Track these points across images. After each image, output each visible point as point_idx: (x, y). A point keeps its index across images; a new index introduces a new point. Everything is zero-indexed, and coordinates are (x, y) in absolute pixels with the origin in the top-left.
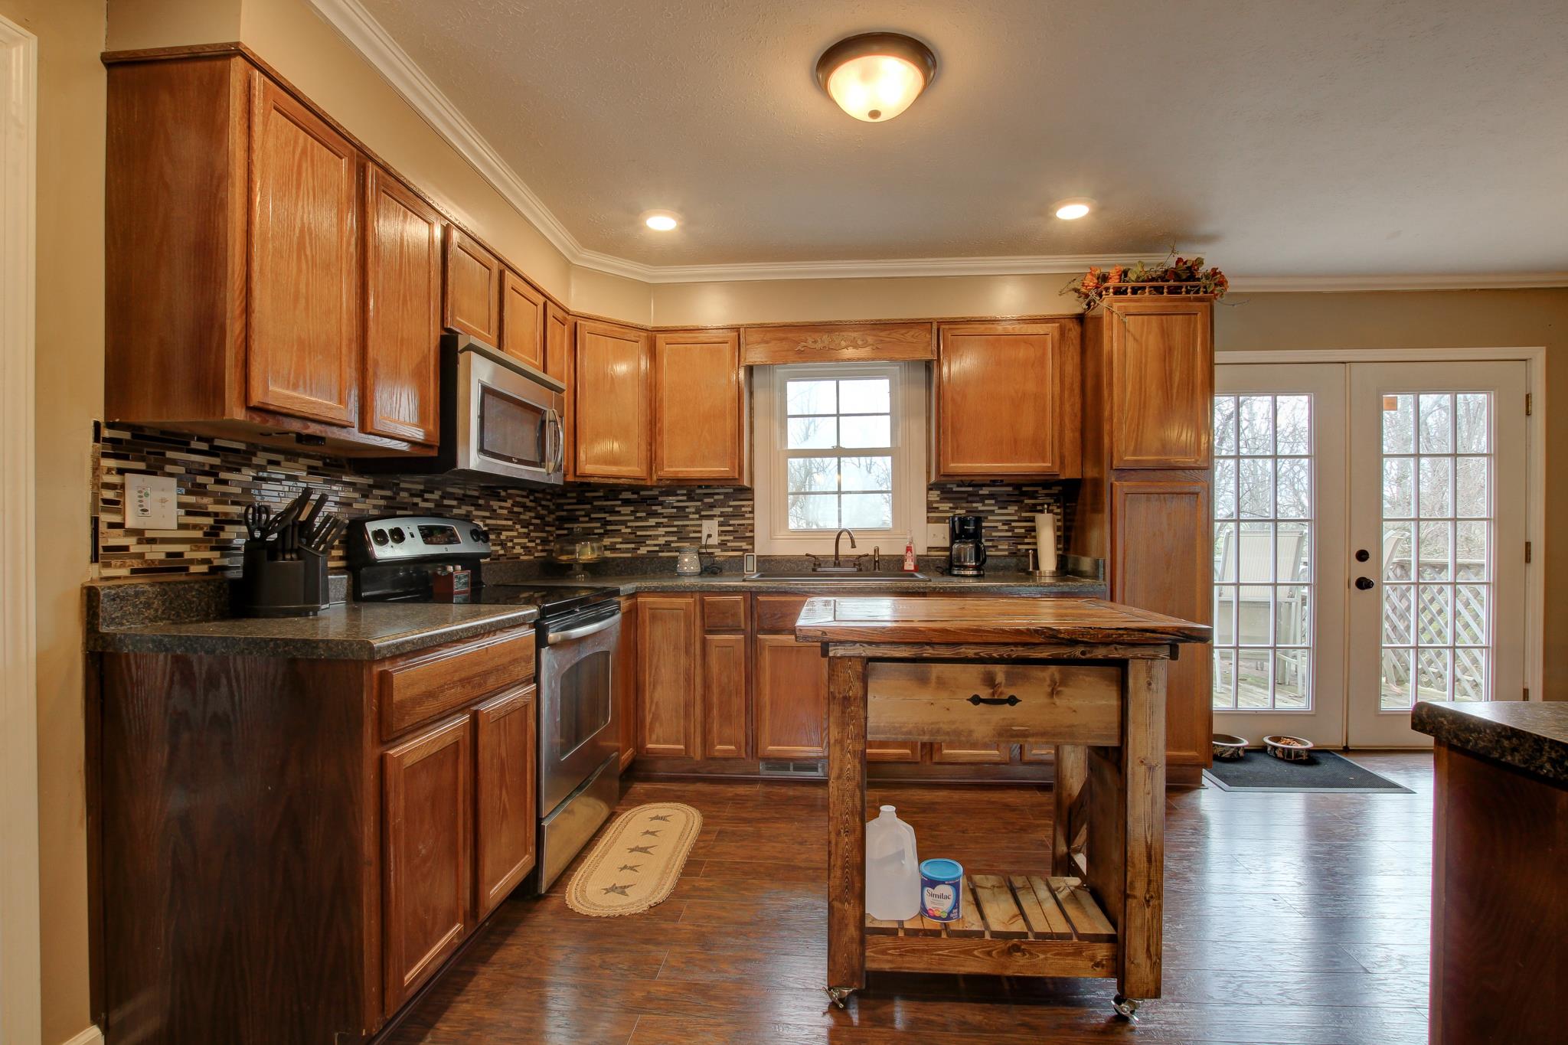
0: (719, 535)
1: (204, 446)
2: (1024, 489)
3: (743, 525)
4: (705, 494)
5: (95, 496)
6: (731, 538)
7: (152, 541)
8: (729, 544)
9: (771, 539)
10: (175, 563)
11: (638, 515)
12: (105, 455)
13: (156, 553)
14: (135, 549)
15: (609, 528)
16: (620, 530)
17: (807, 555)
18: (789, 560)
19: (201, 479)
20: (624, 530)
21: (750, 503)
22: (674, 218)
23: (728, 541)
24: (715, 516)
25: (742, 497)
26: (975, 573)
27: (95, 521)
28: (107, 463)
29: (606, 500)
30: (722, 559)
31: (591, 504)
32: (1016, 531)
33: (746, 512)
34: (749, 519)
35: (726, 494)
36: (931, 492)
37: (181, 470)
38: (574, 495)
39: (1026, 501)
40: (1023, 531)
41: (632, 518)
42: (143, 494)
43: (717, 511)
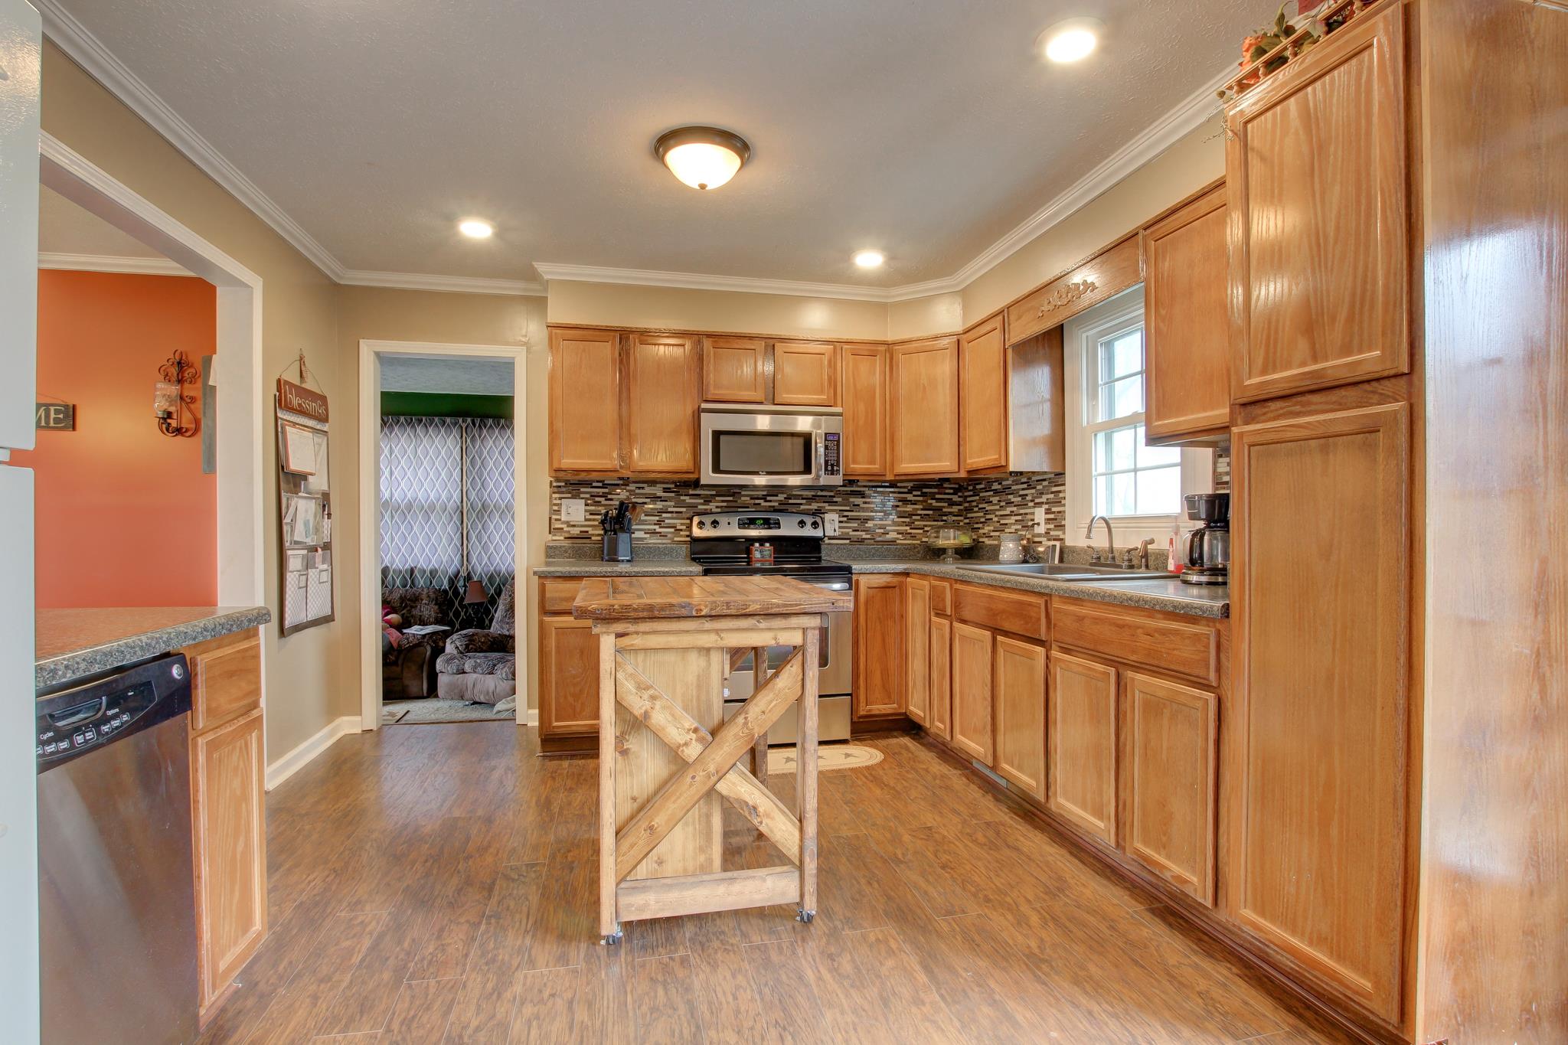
1: (600, 484)
3: (1061, 512)
4: (1037, 481)
5: (550, 509)
6: (1053, 526)
7: (574, 526)
8: (1051, 533)
10: (585, 535)
12: (554, 493)
13: (576, 531)
14: (566, 529)
17: (1089, 547)
19: (597, 499)
21: (1064, 488)
23: (1051, 529)
24: (1042, 503)
25: (1060, 482)
27: (550, 518)
28: (554, 496)
29: (985, 492)
33: (1062, 498)
34: (1064, 505)
35: (1049, 480)
37: (588, 496)
41: (999, 507)
42: (568, 507)
43: (1044, 498)
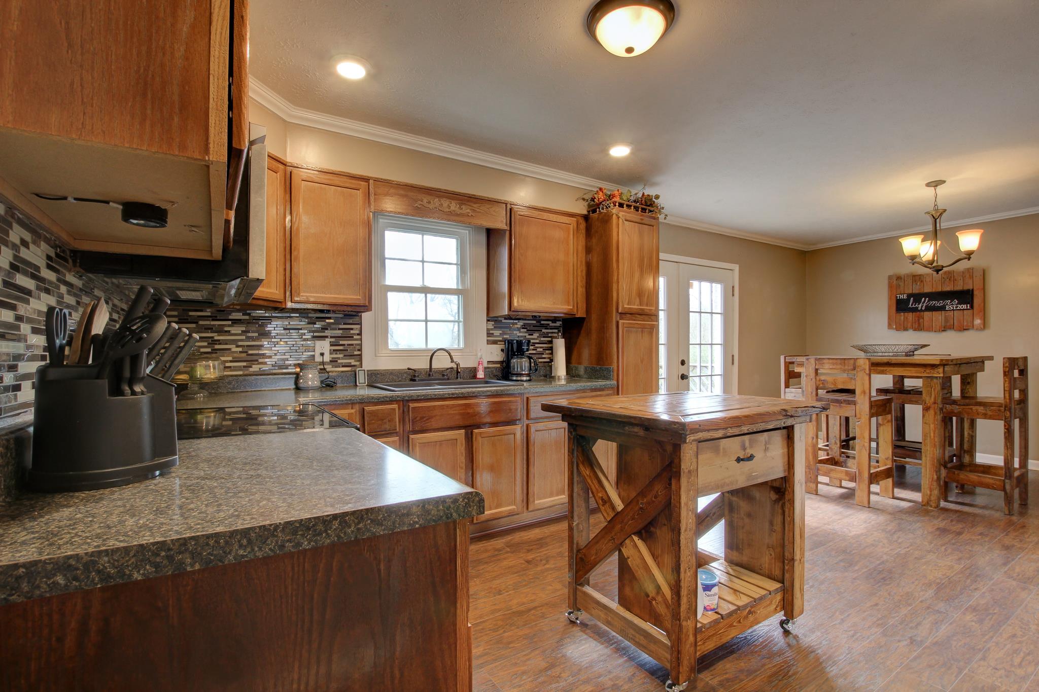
0: (331, 354)
2: (542, 322)
3: (352, 345)
4: (317, 318)
6: (341, 356)
8: (339, 361)
9: (376, 356)
11: (250, 335)
15: (217, 347)
16: (230, 349)
17: (409, 369)
18: (391, 373)
20: (234, 349)
21: (358, 326)
22: (364, 66)
23: (339, 358)
24: (327, 337)
25: (351, 321)
26: (528, 378)
29: (213, 320)
30: (334, 374)
31: (196, 323)
32: (538, 350)
33: (355, 334)
34: (356, 340)
35: (335, 318)
36: (488, 322)
38: (175, 313)
39: (543, 331)
40: (541, 350)
41: (244, 337)
43: (328, 333)
